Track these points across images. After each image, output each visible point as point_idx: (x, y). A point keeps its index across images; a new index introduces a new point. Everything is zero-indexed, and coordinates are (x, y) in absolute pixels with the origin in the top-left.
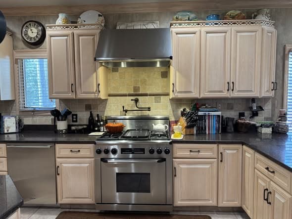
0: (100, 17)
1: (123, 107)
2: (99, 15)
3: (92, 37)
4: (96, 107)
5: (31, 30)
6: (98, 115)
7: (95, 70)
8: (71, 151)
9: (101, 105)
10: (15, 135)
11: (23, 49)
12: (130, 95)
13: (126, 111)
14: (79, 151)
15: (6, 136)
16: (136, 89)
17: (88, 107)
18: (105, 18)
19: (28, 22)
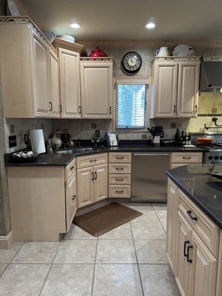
0: (191, 50)
1: (205, 125)
2: (190, 49)
3: (194, 68)
4: (180, 125)
5: (131, 60)
6: (183, 132)
7: (194, 95)
8: (184, 158)
9: (184, 124)
10: (117, 147)
11: (121, 76)
12: (209, 115)
13: (207, 128)
14: (190, 158)
15: (112, 148)
16: (214, 110)
17: (173, 126)
18: (195, 51)
19: (129, 53)
